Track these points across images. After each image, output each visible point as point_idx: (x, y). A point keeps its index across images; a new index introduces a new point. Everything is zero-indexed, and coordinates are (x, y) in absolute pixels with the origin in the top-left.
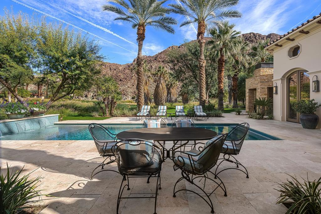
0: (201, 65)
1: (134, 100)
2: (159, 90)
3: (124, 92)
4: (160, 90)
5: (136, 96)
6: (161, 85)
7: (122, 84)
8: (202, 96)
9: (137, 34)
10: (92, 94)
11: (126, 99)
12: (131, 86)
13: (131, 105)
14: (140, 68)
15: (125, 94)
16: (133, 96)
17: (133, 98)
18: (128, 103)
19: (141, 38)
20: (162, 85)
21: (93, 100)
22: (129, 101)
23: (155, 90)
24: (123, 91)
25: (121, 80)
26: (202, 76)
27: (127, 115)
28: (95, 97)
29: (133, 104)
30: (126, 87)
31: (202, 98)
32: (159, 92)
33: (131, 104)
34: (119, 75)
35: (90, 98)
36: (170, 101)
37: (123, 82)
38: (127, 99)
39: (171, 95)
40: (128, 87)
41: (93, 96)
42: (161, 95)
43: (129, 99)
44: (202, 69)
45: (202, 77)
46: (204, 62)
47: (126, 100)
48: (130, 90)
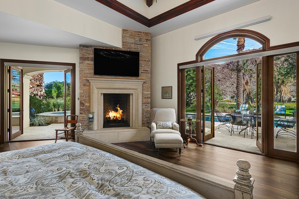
1: (233, 100)
3: (222, 92)
5: (236, 95)
7: (221, 84)
9: (237, 46)
11: (225, 98)
13: (230, 105)
15: (224, 94)
16: (232, 96)
17: (232, 98)
18: (227, 103)
22: (228, 100)
25: (219, 80)
27: (227, 112)
29: (232, 103)
30: (225, 86)
33: (230, 103)
34: (218, 75)
36: (280, 101)
37: (221, 82)
39: (281, 94)
40: (227, 86)
43: (228, 98)
48: (229, 89)
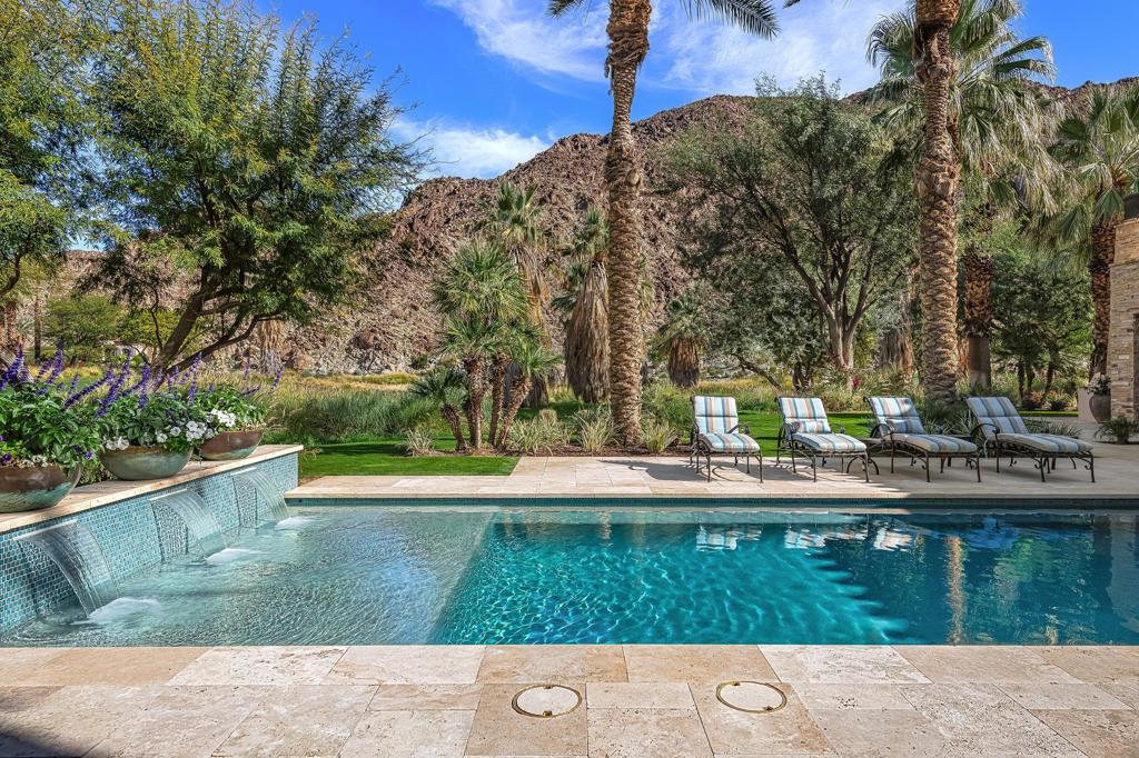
0: (939, 188)
2: (593, 326)
3: (375, 338)
4: (595, 322)
6: (600, 304)
8: (940, 349)
9: (611, 35)
11: (388, 367)
12: (407, 310)
14: (627, 207)
15: (382, 346)
16: (417, 357)
17: (417, 364)
19: (630, 49)
22: (403, 377)
24: (372, 331)
26: (946, 243)
28: (245, 360)
30: (385, 313)
31: (944, 360)
35: (224, 366)
38: (393, 366)
40: (394, 315)
43: (400, 366)
44: (943, 210)
45: (943, 248)
46: (952, 175)
47: (387, 372)
48: (401, 329)
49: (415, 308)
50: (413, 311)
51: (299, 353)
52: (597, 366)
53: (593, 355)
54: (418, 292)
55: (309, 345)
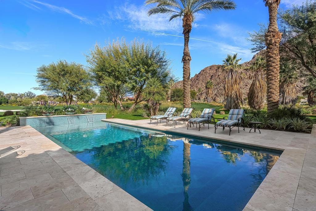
0: (268, 42)
4: (256, 88)
6: (258, 83)
10: (204, 97)
20: (259, 81)
21: (204, 102)
23: (250, 89)
32: (255, 92)
41: (204, 99)
42: (257, 95)
44: (271, 48)
49: (247, 86)
50: (246, 86)
51: (216, 98)
52: (256, 100)
53: (255, 97)
54: (248, 81)
55: (219, 96)
